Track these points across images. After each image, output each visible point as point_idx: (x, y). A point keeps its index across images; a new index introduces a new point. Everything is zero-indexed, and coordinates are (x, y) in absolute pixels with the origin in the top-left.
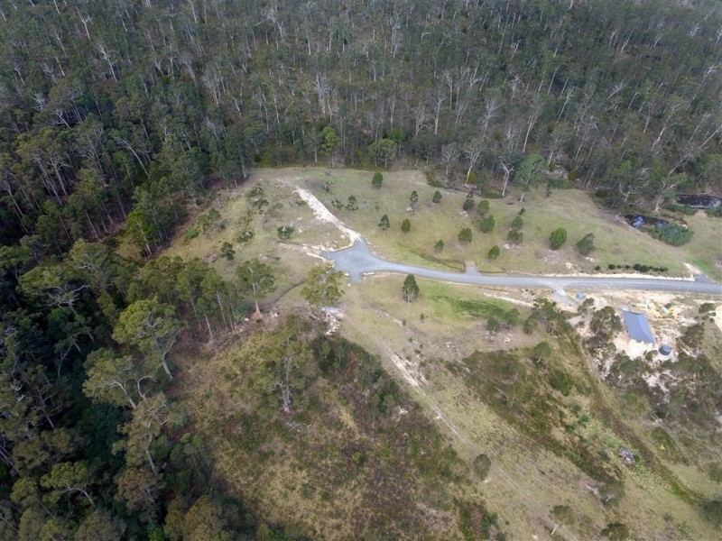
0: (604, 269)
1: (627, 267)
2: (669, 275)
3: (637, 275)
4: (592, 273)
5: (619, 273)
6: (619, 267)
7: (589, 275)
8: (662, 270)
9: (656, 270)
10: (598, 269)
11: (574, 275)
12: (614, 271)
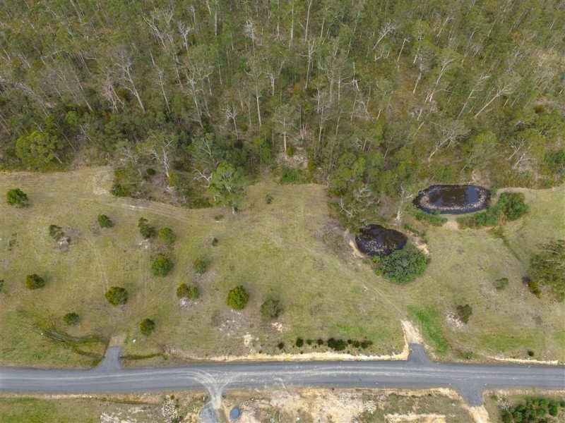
0: (289, 346)
1: (320, 342)
2: (373, 352)
3: (331, 355)
4: (274, 353)
5: (308, 352)
6: (309, 342)
7: (269, 357)
8: (364, 345)
9: (356, 345)
10: (281, 346)
11: (250, 357)
12: (302, 349)
